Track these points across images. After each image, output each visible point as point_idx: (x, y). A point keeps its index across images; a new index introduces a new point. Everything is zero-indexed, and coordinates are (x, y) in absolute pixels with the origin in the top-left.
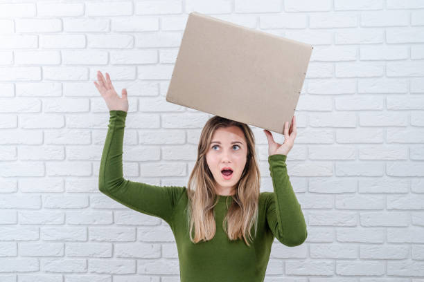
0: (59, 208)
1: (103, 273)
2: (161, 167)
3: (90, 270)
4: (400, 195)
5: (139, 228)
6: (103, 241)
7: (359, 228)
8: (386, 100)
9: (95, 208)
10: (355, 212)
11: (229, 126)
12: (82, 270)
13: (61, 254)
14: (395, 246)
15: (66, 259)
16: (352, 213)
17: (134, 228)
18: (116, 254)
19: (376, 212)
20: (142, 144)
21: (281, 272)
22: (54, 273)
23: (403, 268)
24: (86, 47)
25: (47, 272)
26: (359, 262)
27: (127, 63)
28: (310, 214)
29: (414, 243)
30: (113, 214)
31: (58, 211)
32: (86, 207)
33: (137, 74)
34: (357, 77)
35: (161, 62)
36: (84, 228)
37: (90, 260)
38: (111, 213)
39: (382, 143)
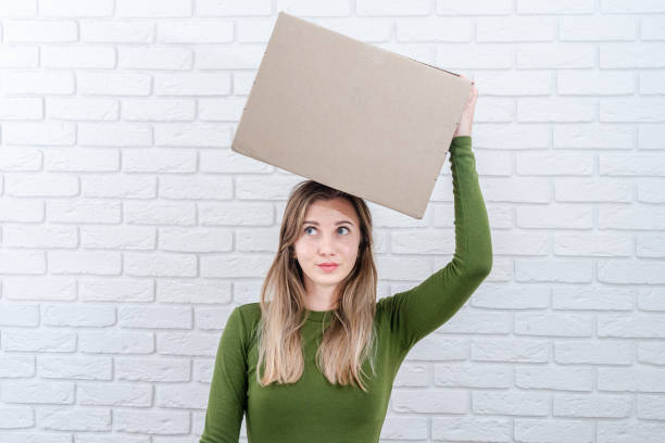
0: (67, 326)
1: (137, 433)
2: (234, 262)
3: (116, 427)
5: (196, 361)
6: (138, 381)
7: (552, 366)
8: (598, 159)
9: (124, 327)
10: (547, 340)
11: (332, 198)
12: (103, 426)
13: (70, 400)
14: (610, 397)
15: (77, 408)
16: (540, 341)
17: (188, 361)
18: (159, 402)
20: (203, 225)
21: (425, 437)
22: (57, 430)
23: (623, 433)
24: (115, 68)
25: (46, 429)
26: (551, 421)
27: (182, 93)
28: (473, 342)
29: (641, 393)
30: (155, 336)
31: (66, 331)
32: (111, 326)
33: (197, 111)
34: (552, 122)
35: (236, 92)
36: (109, 358)
37: (117, 411)
38: (151, 335)
39: (590, 229)
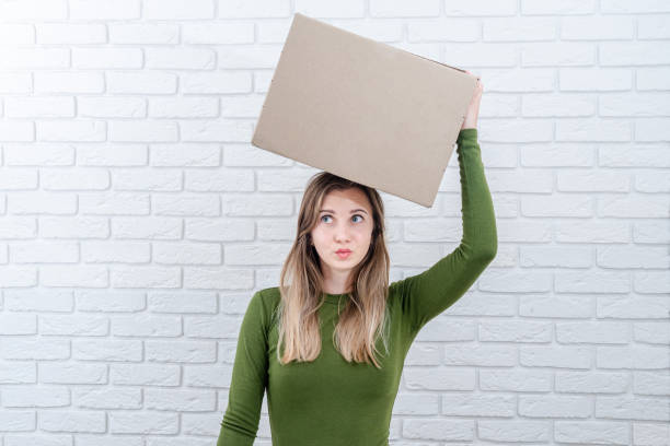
0: (100, 311)
1: (167, 410)
2: (255, 251)
3: (147, 405)
4: (617, 297)
5: (221, 343)
6: (167, 362)
7: (554, 346)
8: (598, 152)
9: (154, 312)
10: (549, 322)
11: (347, 189)
12: (136, 405)
13: (103, 381)
14: (609, 374)
15: (110, 388)
16: (543, 322)
17: (214, 343)
18: (186, 381)
19: (579, 323)
20: (227, 215)
21: (435, 412)
22: (92, 408)
23: (620, 407)
24: (142, 68)
25: (82, 407)
26: (553, 396)
27: (206, 92)
29: (637, 370)
30: (182, 321)
31: (99, 316)
32: (141, 311)
33: (220, 108)
34: (554, 117)
35: (256, 91)
36: (139, 341)
37: (147, 390)
38: (178, 319)
39: (590, 218)
